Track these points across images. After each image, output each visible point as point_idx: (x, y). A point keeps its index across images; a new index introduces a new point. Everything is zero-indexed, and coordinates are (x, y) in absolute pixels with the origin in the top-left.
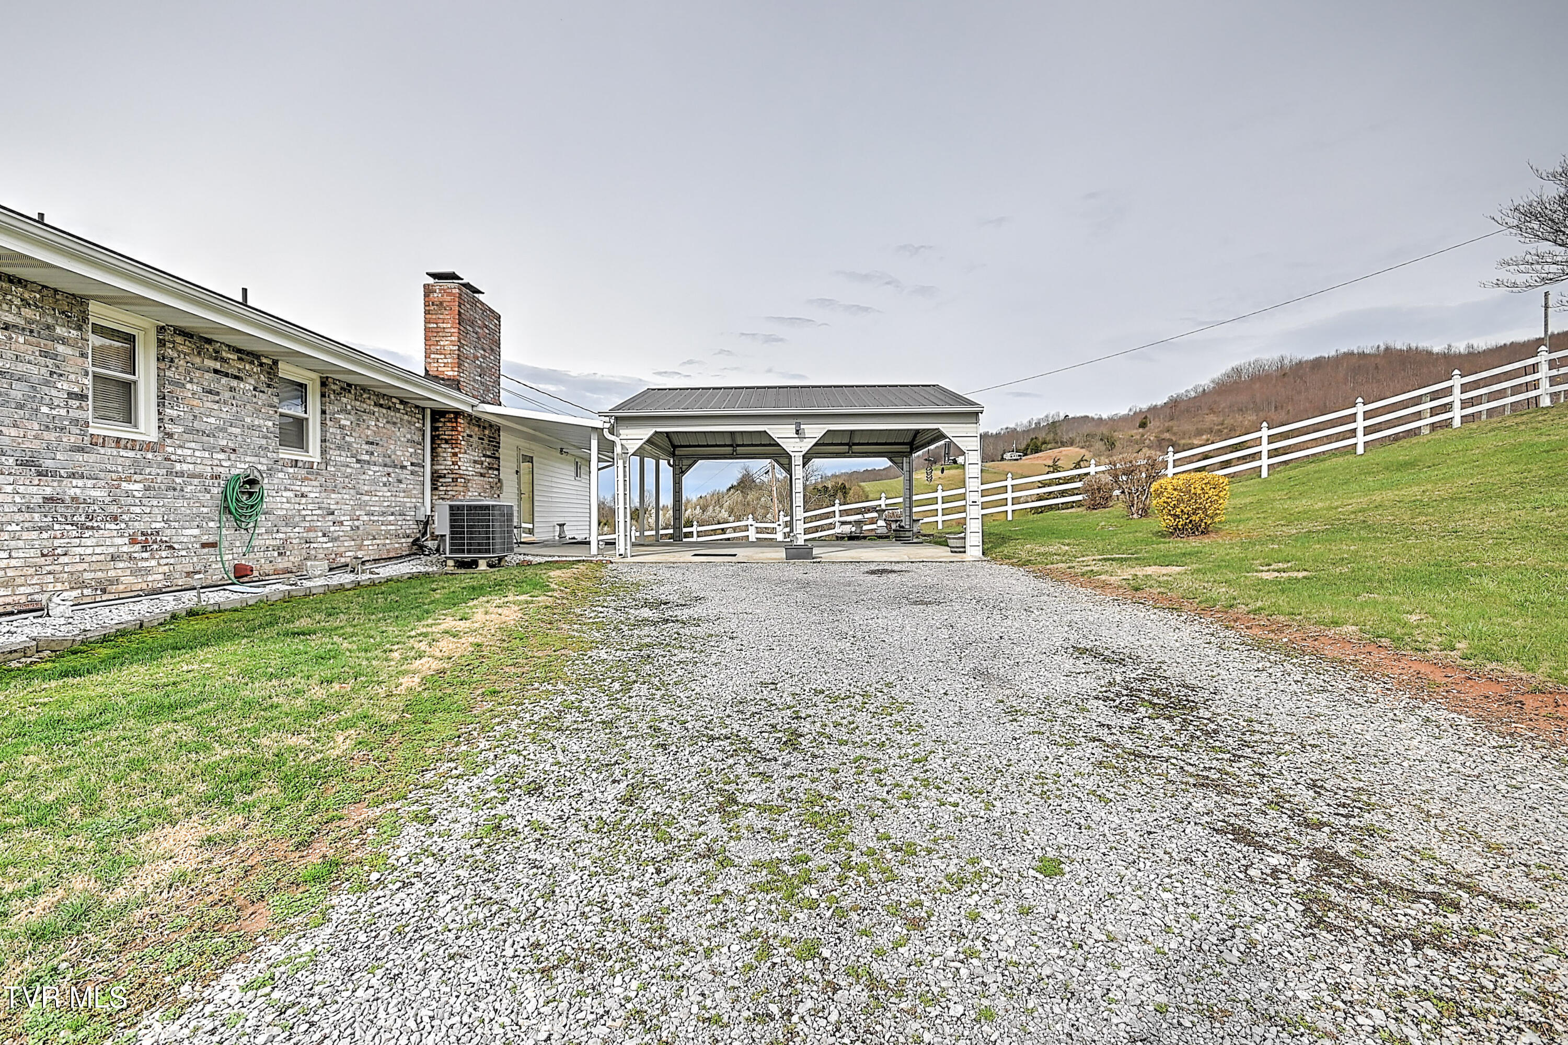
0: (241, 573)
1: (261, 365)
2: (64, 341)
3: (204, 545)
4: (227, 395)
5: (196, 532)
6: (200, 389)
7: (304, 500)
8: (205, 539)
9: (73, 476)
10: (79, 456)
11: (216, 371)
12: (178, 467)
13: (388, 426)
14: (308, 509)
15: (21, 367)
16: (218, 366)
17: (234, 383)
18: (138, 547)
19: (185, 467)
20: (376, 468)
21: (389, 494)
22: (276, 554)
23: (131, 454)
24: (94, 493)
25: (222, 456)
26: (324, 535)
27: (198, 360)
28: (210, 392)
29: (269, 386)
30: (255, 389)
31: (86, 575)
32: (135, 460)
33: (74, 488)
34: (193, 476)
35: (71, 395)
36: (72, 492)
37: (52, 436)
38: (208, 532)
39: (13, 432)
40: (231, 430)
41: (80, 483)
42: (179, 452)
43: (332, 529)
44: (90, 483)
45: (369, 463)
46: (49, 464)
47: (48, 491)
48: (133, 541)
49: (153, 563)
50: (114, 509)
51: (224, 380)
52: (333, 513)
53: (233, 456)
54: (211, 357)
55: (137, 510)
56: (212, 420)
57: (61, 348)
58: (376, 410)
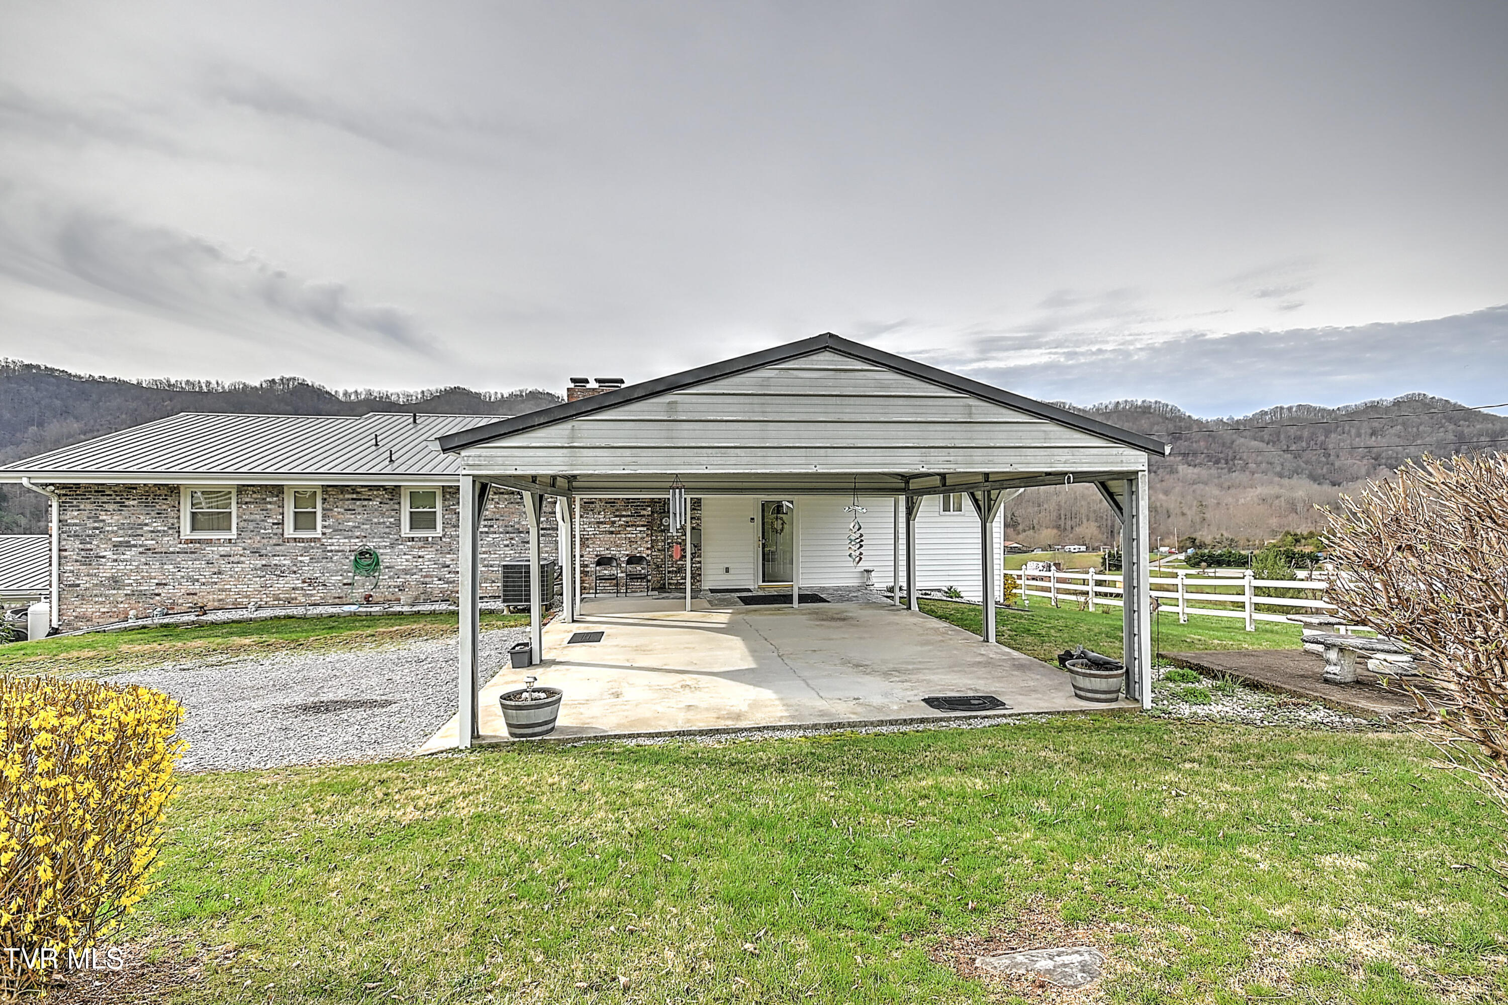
0: (368, 599)
1: (385, 490)
2: (270, 503)
3: (345, 584)
4: (360, 510)
5: (340, 578)
6: (342, 510)
7: (420, 560)
8: (345, 581)
9: (275, 556)
10: (277, 548)
11: (353, 499)
12: (329, 548)
13: (511, 506)
14: (427, 565)
15: (253, 517)
16: (354, 496)
17: (366, 503)
18: (306, 585)
19: (333, 548)
20: (494, 536)
21: (512, 552)
22: (397, 590)
23: (303, 544)
24: (284, 562)
25: (357, 540)
26: (440, 580)
27: (341, 496)
28: (350, 510)
29: (391, 500)
30: (381, 503)
31: (281, 596)
32: (305, 547)
33: (275, 561)
34: (339, 551)
35: (274, 524)
36: (274, 562)
37: (265, 541)
38: (348, 577)
39: (249, 541)
40: (362, 527)
41: (278, 558)
42: (330, 541)
43: (447, 576)
44: (282, 558)
45: (487, 533)
46: (264, 552)
47: (264, 562)
48: (304, 582)
49: (315, 592)
50: (295, 569)
51: (358, 503)
52: (448, 566)
53: (364, 540)
54: (350, 493)
55: (306, 568)
56: (350, 524)
57: (269, 506)
58: (497, 496)
